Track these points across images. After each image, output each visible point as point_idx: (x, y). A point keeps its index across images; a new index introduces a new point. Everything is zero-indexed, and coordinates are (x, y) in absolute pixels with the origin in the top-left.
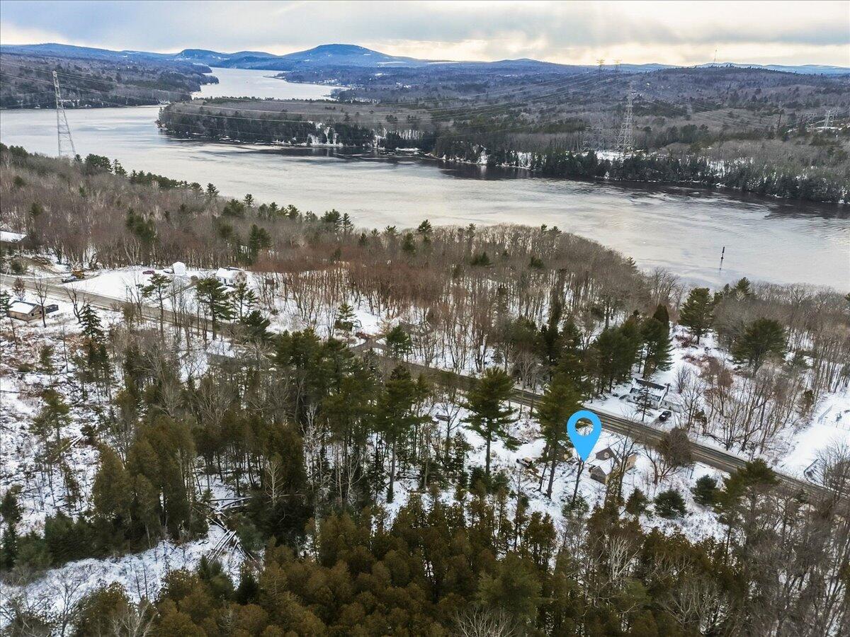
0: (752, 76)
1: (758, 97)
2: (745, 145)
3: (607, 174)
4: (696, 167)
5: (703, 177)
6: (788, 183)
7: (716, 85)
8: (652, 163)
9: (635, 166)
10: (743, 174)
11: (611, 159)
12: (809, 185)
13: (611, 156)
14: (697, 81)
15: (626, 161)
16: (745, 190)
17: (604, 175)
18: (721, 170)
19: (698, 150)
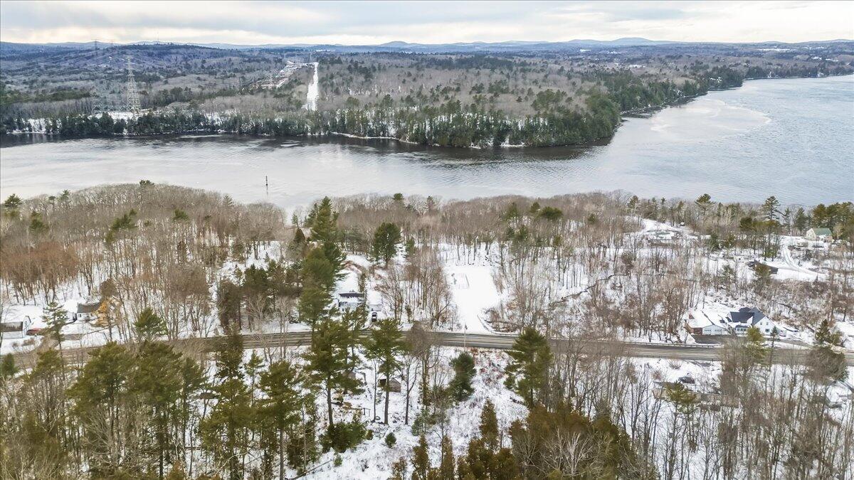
0: (190, 51)
1: (206, 66)
2: (228, 100)
3: (125, 130)
4: (198, 119)
5: (205, 127)
6: (271, 125)
7: (166, 57)
8: (162, 119)
9: (148, 122)
10: (236, 122)
11: (126, 118)
12: (285, 124)
13: (125, 116)
14: (150, 55)
15: (140, 119)
16: (241, 133)
17: (122, 131)
18: (218, 120)
19: (196, 107)
